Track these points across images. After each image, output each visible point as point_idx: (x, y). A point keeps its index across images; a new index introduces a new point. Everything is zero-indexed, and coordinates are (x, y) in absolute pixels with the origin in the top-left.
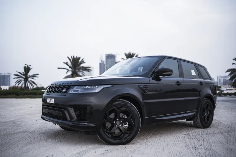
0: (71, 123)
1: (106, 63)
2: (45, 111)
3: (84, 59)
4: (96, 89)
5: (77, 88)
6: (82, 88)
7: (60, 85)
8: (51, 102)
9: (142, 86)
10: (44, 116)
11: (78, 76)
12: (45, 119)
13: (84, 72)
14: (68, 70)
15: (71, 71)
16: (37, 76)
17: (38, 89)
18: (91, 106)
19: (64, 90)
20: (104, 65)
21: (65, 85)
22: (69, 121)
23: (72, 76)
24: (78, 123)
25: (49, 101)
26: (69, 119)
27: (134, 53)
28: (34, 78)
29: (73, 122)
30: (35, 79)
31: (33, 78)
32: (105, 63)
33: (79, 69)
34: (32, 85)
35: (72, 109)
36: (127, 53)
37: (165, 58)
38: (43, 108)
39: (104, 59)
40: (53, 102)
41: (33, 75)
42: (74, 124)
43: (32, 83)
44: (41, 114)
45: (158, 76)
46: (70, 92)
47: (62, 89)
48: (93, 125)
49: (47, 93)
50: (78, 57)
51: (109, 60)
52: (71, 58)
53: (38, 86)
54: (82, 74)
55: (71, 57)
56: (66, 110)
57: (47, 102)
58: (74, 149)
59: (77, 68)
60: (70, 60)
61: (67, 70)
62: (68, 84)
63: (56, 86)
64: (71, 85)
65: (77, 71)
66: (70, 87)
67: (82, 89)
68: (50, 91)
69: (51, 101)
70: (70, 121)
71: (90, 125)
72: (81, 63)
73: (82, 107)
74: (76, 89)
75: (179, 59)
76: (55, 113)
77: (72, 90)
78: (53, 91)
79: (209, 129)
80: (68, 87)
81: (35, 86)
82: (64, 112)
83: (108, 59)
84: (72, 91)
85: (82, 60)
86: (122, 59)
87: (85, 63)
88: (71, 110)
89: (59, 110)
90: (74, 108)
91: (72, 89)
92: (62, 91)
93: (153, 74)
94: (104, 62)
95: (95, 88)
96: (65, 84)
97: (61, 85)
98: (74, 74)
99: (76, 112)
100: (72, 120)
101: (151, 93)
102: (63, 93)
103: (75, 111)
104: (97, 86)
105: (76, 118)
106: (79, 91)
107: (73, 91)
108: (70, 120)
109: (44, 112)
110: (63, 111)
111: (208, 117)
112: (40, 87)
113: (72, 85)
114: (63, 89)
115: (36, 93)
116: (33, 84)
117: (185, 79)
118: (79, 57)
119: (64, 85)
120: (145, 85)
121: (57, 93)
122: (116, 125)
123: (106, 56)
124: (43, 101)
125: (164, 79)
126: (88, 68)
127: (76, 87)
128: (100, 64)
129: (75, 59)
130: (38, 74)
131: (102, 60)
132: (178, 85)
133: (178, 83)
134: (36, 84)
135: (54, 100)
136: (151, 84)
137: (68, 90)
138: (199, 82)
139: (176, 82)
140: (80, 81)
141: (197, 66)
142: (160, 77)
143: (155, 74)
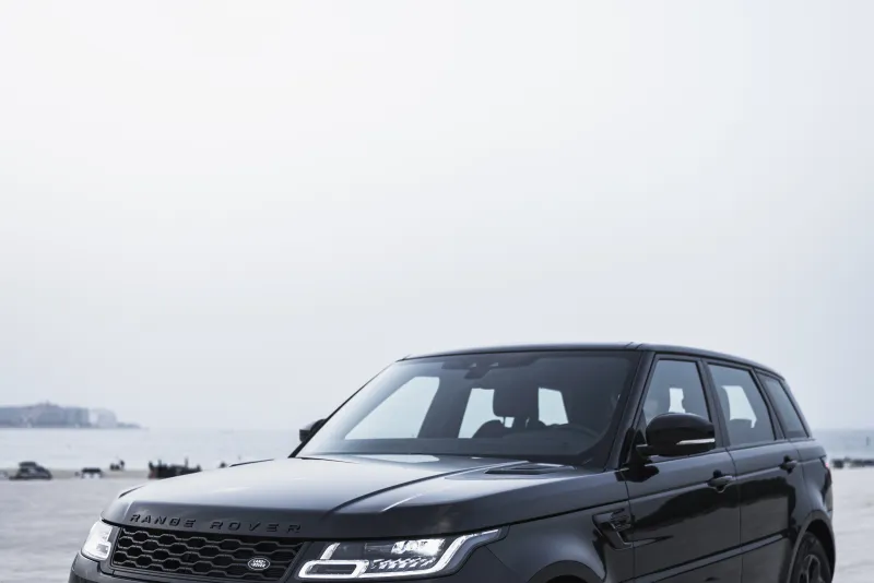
6: (363, 551)
7: (217, 531)
9: (607, 518)
19: (258, 563)
21: (257, 534)
37: (658, 356)
45: (646, 457)
46: (304, 574)
47: (235, 555)
49: (127, 572)
62: (274, 528)
63: (182, 534)
66: (297, 550)
74: (336, 558)
75: (701, 356)
77: (311, 563)
80: (287, 549)
84: (313, 568)
91: (315, 556)
92: (245, 569)
93: (628, 450)
96: (253, 527)
97: (224, 531)
101: (637, 544)
102: (259, 578)
106: (354, 567)
113: (302, 535)
114: (250, 555)
117: (736, 454)
119: (243, 531)
120: (615, 512)
125: (668, 467)
127: (331, 547)
132: (721, 487)
133: (718, 482)
136: (632, 501)
137: (287, 565)
138: (782, 461)
139: (711, 476)
140: (343, 511)
141: (761, 377)
142: (651, 462)
143: (634, 447)
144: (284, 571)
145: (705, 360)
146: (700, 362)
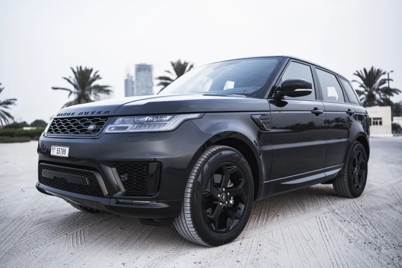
0: (113, 202)
1: (136, 79)
2: (46, 174)
3: (98, 71)
4: (168, 122)
5: (123, 122)
6: (134, 121)
7: (80, 116)
8: (60, 155)
9: (258, 117)
10: (42, 186)
11: (88, 101)
12: (47, 191)
13: (98, 94)
14: (71, 92)
15: (77, 93)
16: (13, 102)
17: (16, 126)
18: (158, 162)
19: (91, 127)
20: (133, 82)
21: (93, 115)
22: (106, 197)
23: (78, 101)
24: (130, 201)
25: (55, 151)
26: (106, 192)
27: (187, 61)
28: (9, 106)
29: (116, 198)
30: (11, 109)
31: (6, 106)
32: (134, 79)
33: (90, 90)
34: (5, 118)
35: (114, 169)
36: (175, 61)
37: (291, 60)
38: (40, 168)
39: (133, 73)
40: (67, 155)
41: (7, 100)
42: (118, 203)
43: (5, 115)
44: (36, 180)
45: (281, 96)
46: (107, 131)
47: (84, 125)
48: (163, 205)
49: (50, 135)
50: (87, 68)
51: (142, 74)
52: (76, 70)
53: (15, 120)
54: (95, 97)
55: (77, 67)
56: (98, 171)
57: (52, 154)
58: (123, 264)
59: (87, 88)
60: (75, 73)
61: (69, 92)
62: (99, 112)
63: (69, 118)
64: (106, 114)
65: (87, 92)
66: (106, 121)
67: (135, 123)
68: (56, 131)
69: (60, 152)
70: (110, 196)
71: (156, 205)
72: (94, 80)
73: (127, 165)
74: (120, 124)
75: (313, 64)
76: (70, 178)
77: (110, 126)
78: (57, 130)
79: (361, 197)
80: (101, 120)
81: (11, 122)
82: (94, 176)
83: (138, 73)
84: (111, 128)
85: (96, 73)
86: (166, 71)
87: (100, 78)
88: (111, 173)
89: (81, 173)
90: (117, 168)
91: (112, 123)
92: (86, 130)
93: (273, 92)
94: (132, 77)
95: (166, 121)
96: (93, 113)
97: (83, 115)
98: (82, 98)
99: (122, 176)
100: (114, 196)
101: (274, 131)
102: (90, 133)
103: (120, 174)
104: (168, 117)
105: (123, 190)
106: (127, 127)
107: (113, 129)
108: (109, 194)
109: (43, 175)
110: (92, 174)
111: (360, 176)
112: (19, 121)
113: (109, 114)
114: (89, 124)
115: (13, 133)
116: (7, 117)
117: (326, 104)
118: (90, 69)
119: (89, 115)
120: (262, 115)
121: (75, 133)
122: (221, 202)
123: (137, 67)
124: (39, 150)
125: (293, 102)
126: (106, 89)
127: (120, 119)
128: (126, 81)
129: (84, 71)
130: (15, 100)
131: (128, 75)
132: (317, 114)
133: (316, 112)
134: (12, 118)
135: (67, 149)
136: (272, 112)
137: (101, 127)
138: (347, 110)
139: (313, 109)
140: (125, 105)
141: (340, 79)
142: (284, 99)
143: (276, 91)
144: (100, 129)
145: (315, 67)
146: (312, 67)
